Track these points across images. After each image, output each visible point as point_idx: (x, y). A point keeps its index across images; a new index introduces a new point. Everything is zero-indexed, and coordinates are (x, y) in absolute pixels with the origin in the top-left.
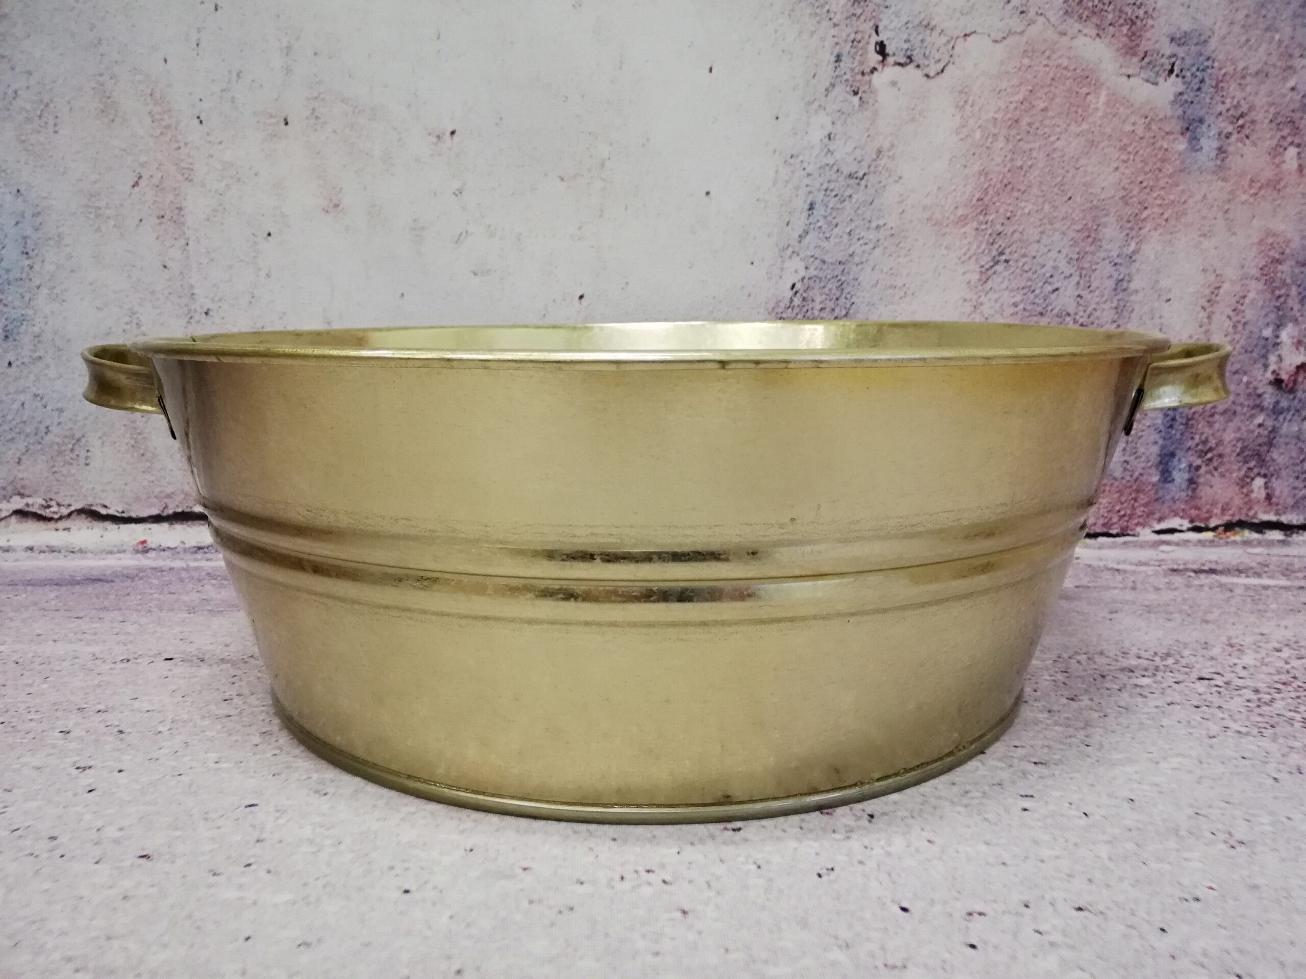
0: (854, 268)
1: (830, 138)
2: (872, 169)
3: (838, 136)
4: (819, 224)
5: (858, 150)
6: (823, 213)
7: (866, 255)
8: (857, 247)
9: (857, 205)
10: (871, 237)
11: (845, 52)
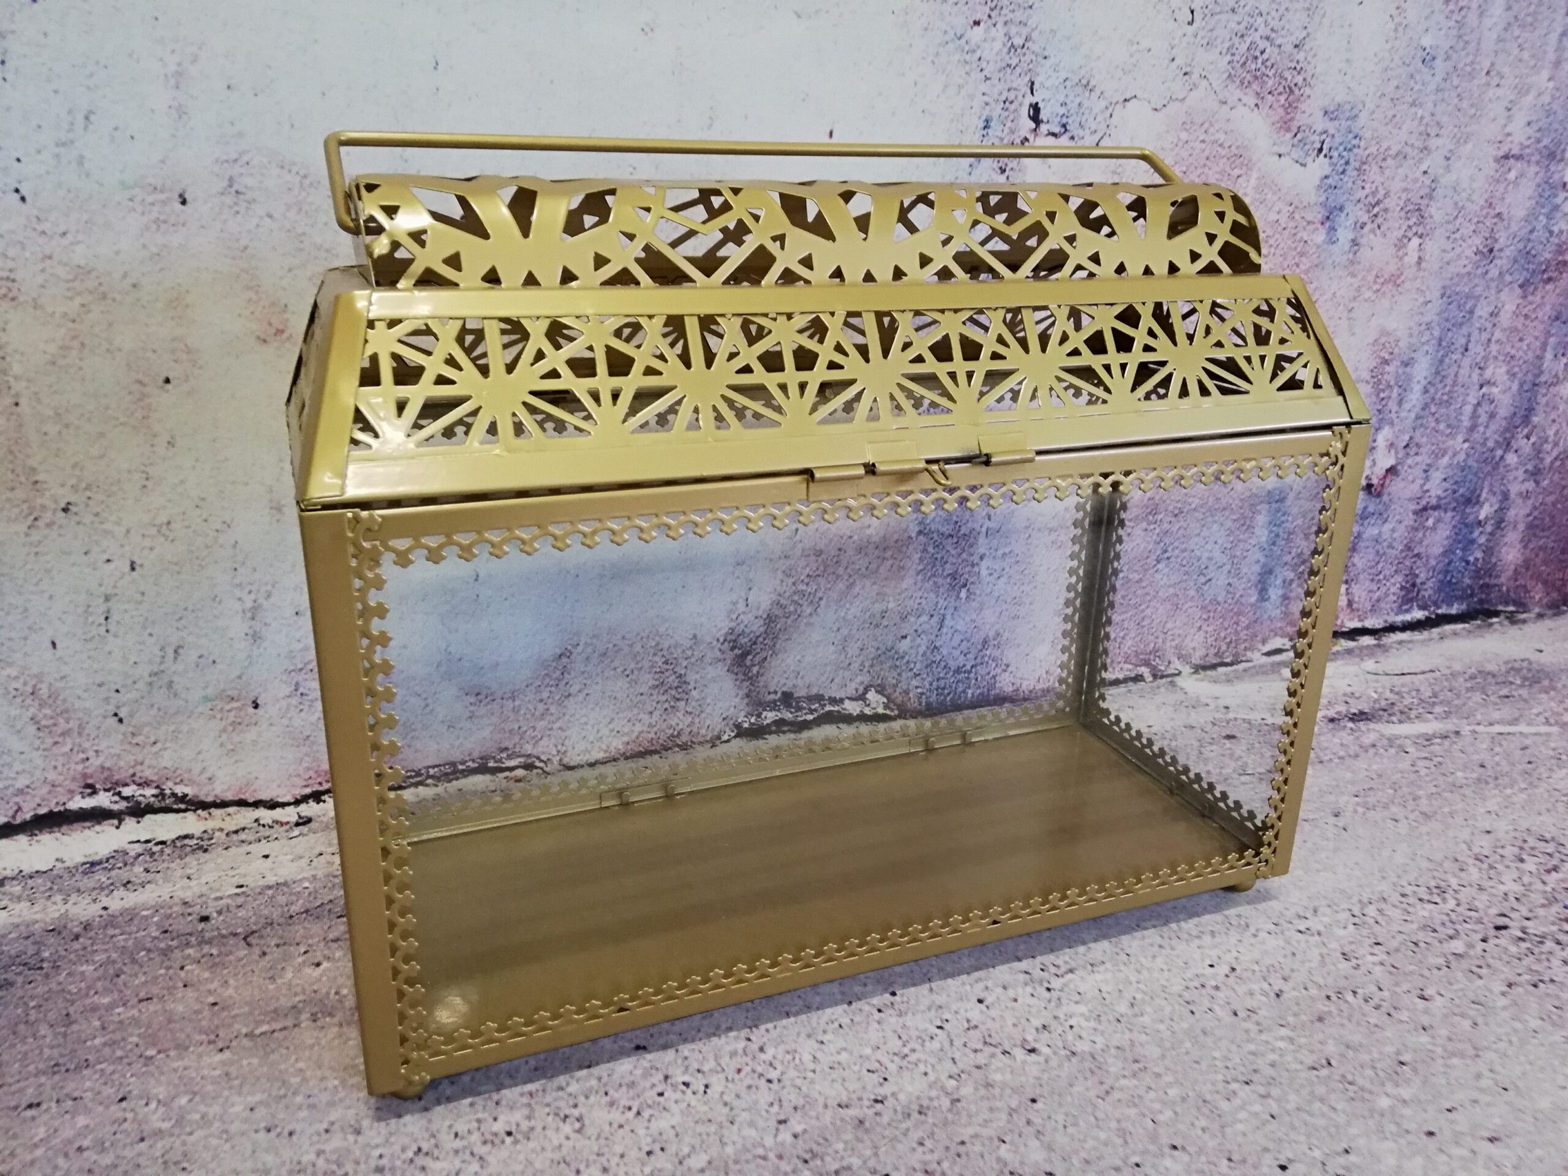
11: (995, 115)
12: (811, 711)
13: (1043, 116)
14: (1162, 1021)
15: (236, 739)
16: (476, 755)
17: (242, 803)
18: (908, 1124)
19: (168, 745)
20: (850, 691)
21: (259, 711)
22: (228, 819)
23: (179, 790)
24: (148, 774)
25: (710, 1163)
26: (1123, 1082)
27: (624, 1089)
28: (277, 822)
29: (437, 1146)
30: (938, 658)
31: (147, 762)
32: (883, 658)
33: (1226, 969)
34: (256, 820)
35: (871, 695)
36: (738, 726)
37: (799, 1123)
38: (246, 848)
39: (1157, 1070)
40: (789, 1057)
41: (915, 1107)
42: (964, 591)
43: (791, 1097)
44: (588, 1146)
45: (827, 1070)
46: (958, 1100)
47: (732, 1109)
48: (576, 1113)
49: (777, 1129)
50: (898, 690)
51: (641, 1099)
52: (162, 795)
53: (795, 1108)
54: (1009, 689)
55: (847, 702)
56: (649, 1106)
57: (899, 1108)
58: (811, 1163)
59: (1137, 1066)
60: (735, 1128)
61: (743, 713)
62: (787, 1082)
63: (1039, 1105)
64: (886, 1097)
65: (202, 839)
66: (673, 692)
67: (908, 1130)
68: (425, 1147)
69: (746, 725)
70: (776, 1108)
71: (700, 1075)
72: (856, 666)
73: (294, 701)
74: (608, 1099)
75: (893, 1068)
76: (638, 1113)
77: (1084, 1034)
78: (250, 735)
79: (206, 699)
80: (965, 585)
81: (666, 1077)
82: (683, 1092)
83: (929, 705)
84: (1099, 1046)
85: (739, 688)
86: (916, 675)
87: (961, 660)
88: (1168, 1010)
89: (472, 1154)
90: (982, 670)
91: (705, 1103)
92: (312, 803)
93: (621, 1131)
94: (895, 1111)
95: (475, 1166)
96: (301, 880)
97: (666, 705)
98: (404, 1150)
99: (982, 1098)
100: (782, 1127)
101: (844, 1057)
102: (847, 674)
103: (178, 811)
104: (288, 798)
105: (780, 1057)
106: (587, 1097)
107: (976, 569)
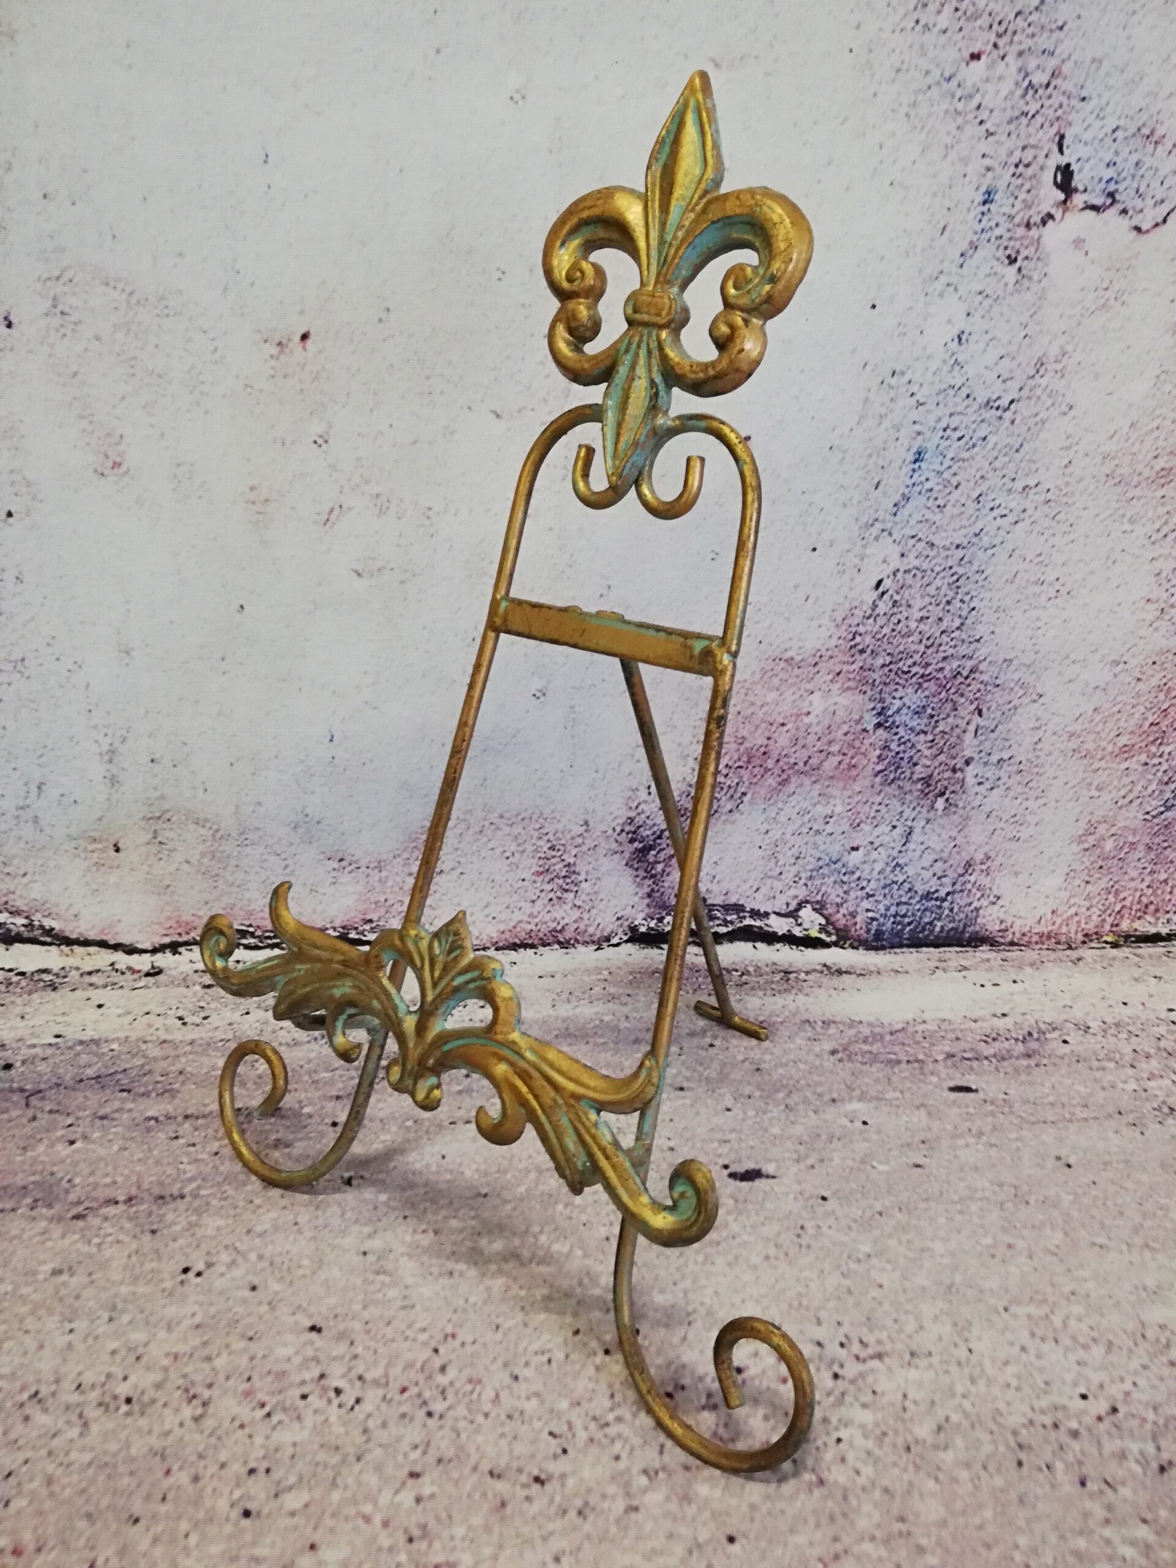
0: (980, 553)
1: (960, 339)
2: (1025, 393)
3: (972, 338)
4: (928, 485)
5: (1006, 361)
6: (937, 467)
7: (1002, 532)
8: (987, 522)
9: (995, 453)
10: (1012, 505)
11: (1001, 185)
12: (726, 923)
13: (1077, 181)
14: (968, 1465)
15: (101, 880)
16: (337, 924)
17: (103, 944)
18: (558, 1525)
19: (37, 877)
20: (780, 905)
21: (121, 854)
22: (87, 958)
23: (48, 923)
24: (20, 904)
25: (306, 1506)
26: (867, 1547)
27: (270, 1379)
28: (129, 968)
29: (54, 1394)
30: (901, 878)
31: (18, 893)
32: (825, 871)
33: (1103, 1407)
34: (112, 964)
35: (806, 913)
36: (633, 929)
37: (433, 1483)
38: (91, 993)
39: (923, 1541)
40: (469, 1387)
41: (578, 1503)
42: (940, 803)
43: (443, 1444)
44: (197, 1440)
45: (503, 1417)
46: (636, 1509)
47: (368, 1441)
48: (206, 1394)
49: (404, 1484)
50: (843, 911)
51: (281, 1397)
52: (30, 926)
53: (440, 1461)
54: (993, 927)
55: (773, 917)
56: (284, 1410)
57: (558, 1499)
58: (415, 1545)
59: (898, 1526)
60: (357, 1467)
61: (642, 915)
62: (448, 1422)
63: (735, 1548)
64: (550, 1478)
65: (57, 975)
66: (561, 882)
67: (551, 1533)
68: (44, 1391)
69: (643, 929)
70: (416, 1455)
71: (358, 1384)
72: (789, 875)
73: (154, 849)
74: (246, 1386)
75: (582, 1436)
76: (269, 1415)
77: (850, 1457)
78: (113, 878)
79: (70, 838)
80: (942, 794)
81: (322, 1376)
82: (330, 1401)
83: (879, 934)
84: (861, 1481)
85: (639, 885)
86: (869, 896)
87: (933, 884)
88: (988, 1448)
89: (81, 1416)
90: (960, 900)
91: (345, 1424)
92: (168, 954)
93: (240, 1432)
94: (552, 1501)
95: (74, 1432)
96: (113, 1040)
97: (551, 895)
98: (23, 1389)
99: (667, 1514)
100: (410, 1482)
101: (531, 1406)
102: (778, 885)
103: (43, 944)
104: (147, 946)
105: (457, 1384)
106: (228, 1378)
107: (959, 775)
